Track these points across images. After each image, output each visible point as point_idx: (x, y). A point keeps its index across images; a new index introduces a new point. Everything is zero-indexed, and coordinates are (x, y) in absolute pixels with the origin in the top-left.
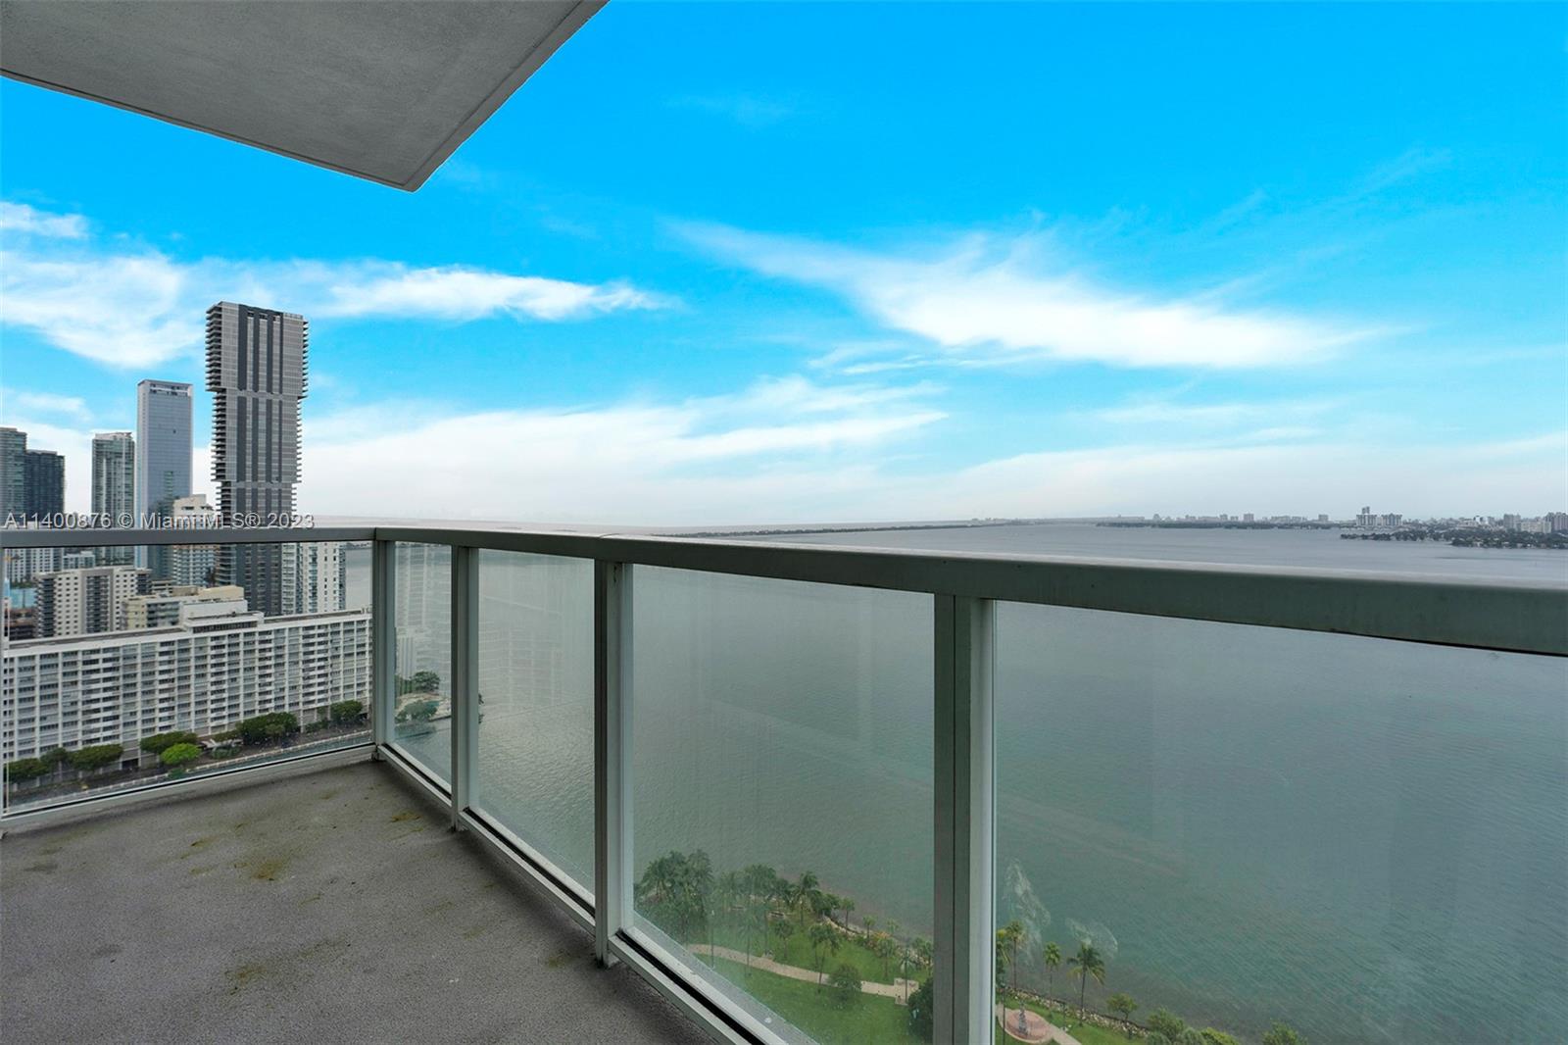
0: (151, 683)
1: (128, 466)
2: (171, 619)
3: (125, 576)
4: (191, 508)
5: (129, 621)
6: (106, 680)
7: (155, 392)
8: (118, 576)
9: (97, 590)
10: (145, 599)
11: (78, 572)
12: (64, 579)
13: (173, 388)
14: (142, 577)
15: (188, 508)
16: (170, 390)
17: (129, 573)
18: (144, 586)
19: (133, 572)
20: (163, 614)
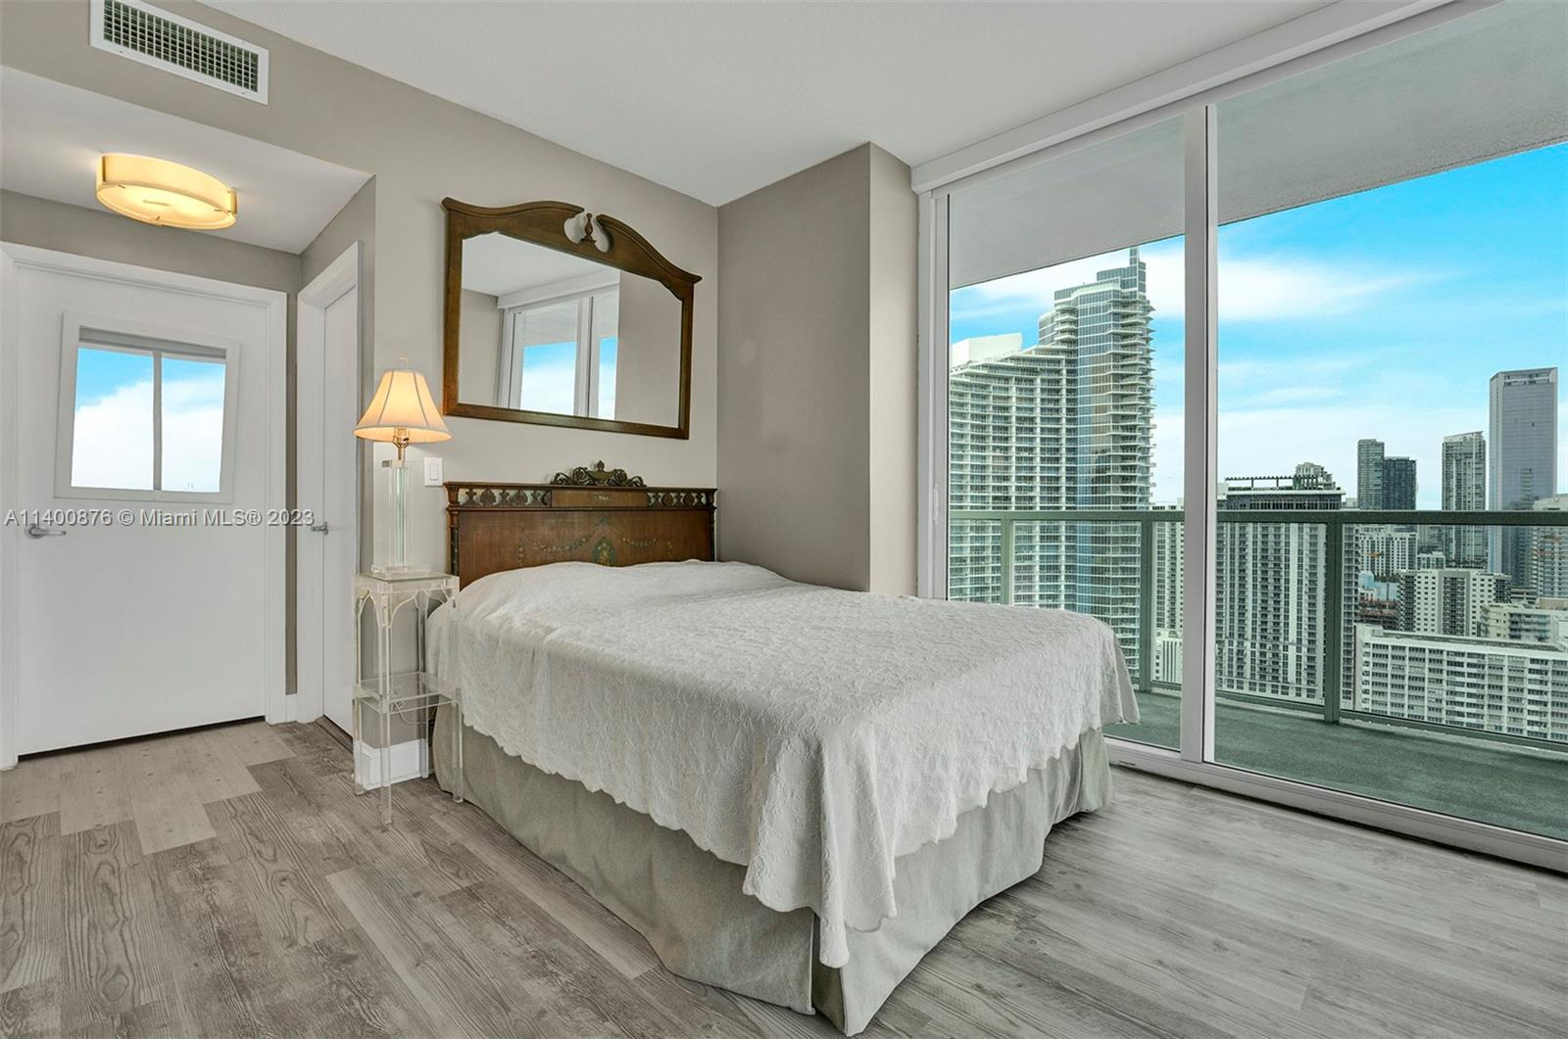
0: (1519, 700)
1: (1478, 466)
2: (1538, 634)
3: (1483, 580)
4: (1556, 509)
5: (1489, 629)
6: (1470, 685)
7: (1510, 384)
8: (1474, 580)
9: (1454, 591)
10: (1507, 608)
11: (1435, 572)
12: (1423, 578)
13: (1530, 376)
14: (1500, 583)
16: (1527, 379)
17: (1486, 578)
18: (1502, 593)
19: (1491, 577)
20: (1528, 627)
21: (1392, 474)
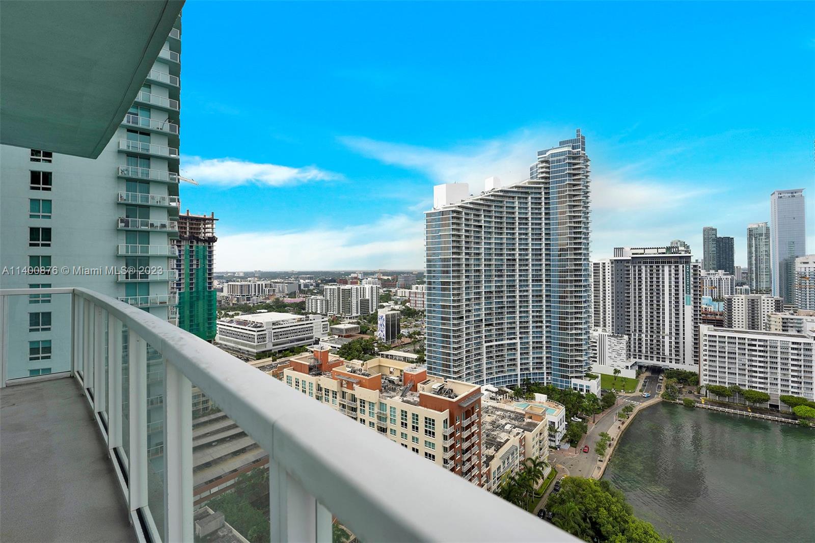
0: (786, 364)
1: (766, 240)
2: (797, 329)
3: (768, 300)
4: (807, 263)
5: (771, 326)
6: (760, 356)
7: (781, 197)
8: (764, 300)
9: (753, 306)
10: (780, 315)
11: (743, 296)
12: (736, 299)
13: (792, 193)
14: (777, 302)
15: (804, 263)
16: (790, 195)
17: (770, 299)
18: (778, 308)
19: (772, 299)
20: (792, 325)
21: (721, 245)
